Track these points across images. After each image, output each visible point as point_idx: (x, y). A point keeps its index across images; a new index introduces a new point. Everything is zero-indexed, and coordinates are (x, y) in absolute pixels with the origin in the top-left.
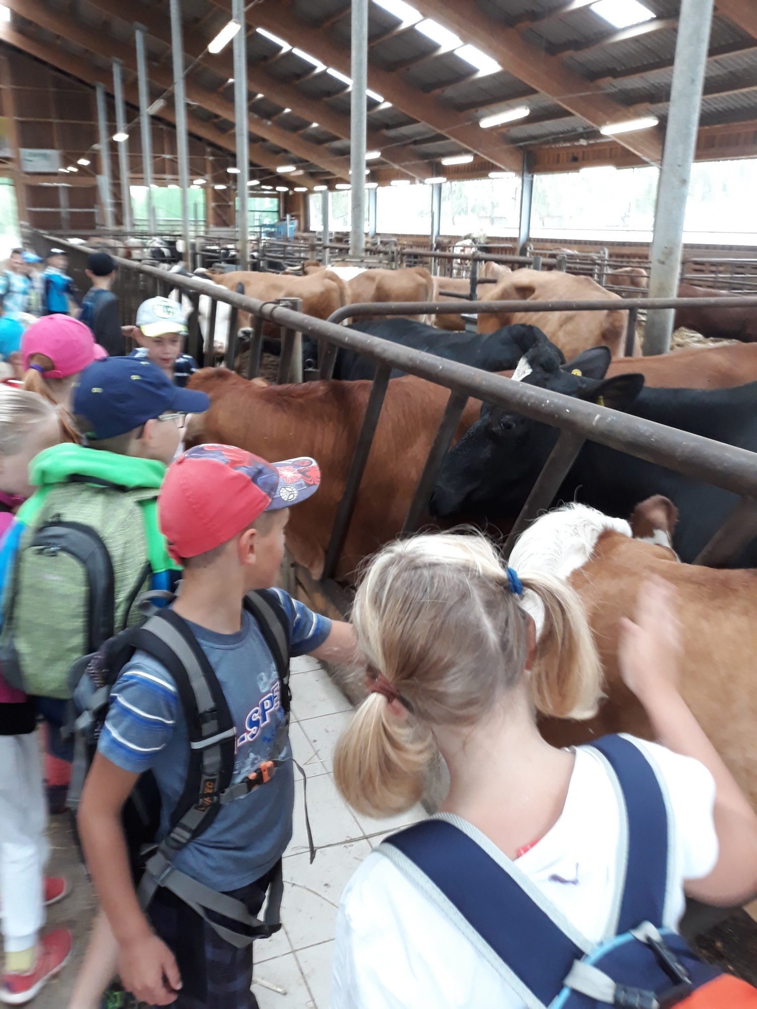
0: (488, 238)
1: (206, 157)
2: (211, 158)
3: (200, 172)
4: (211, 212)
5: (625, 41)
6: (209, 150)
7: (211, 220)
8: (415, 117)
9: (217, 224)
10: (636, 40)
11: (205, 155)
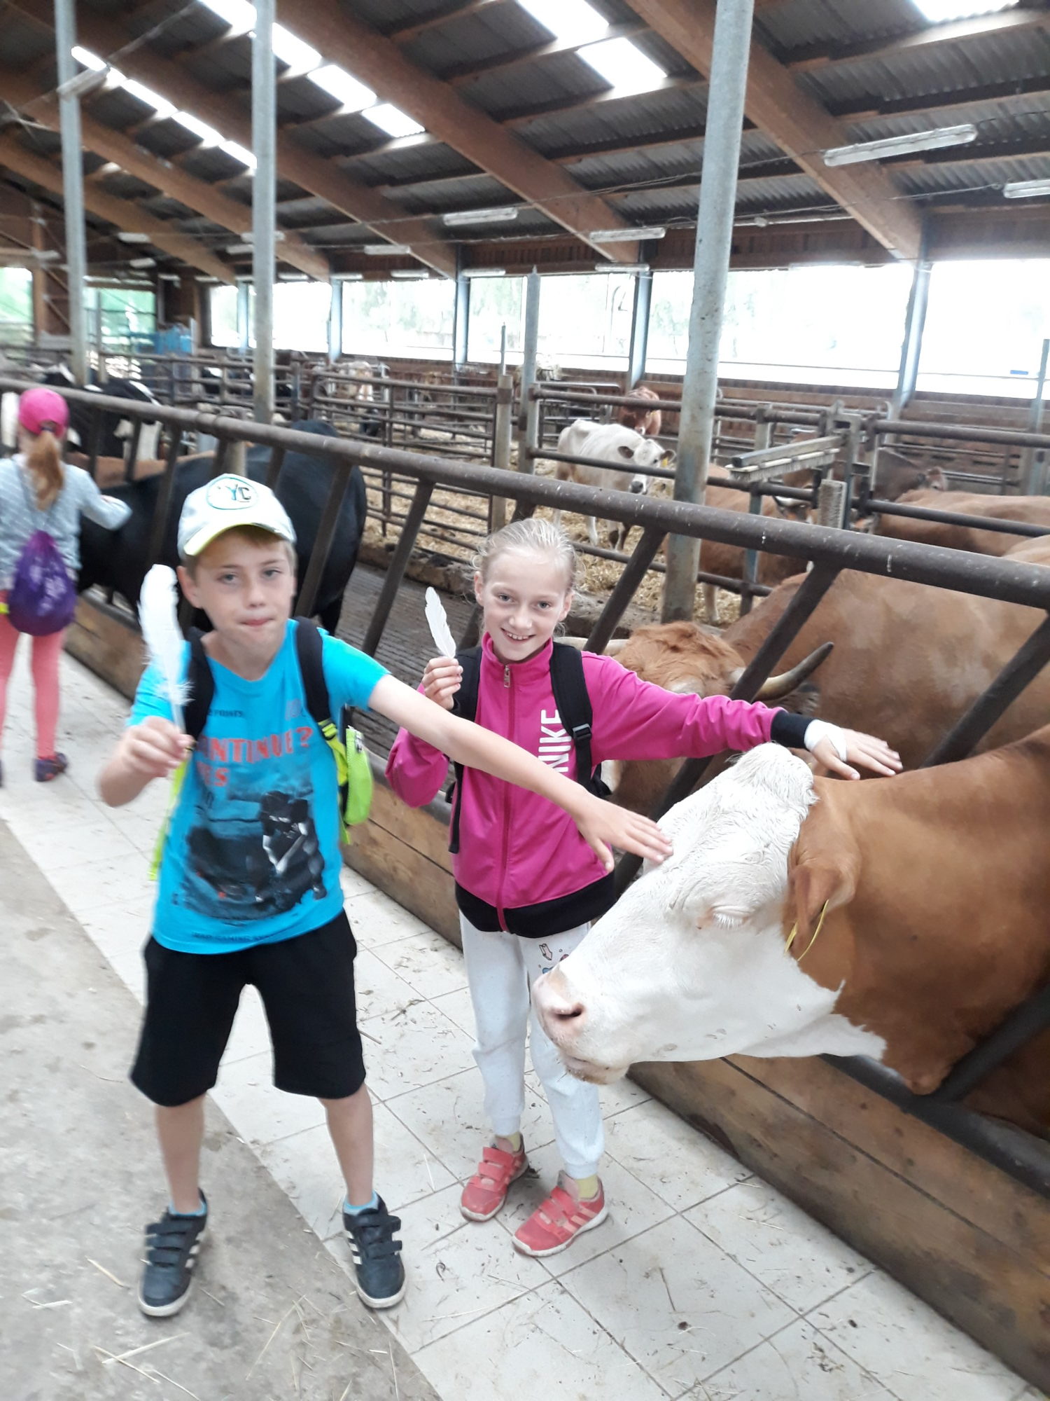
0: (564, 370)
1: (32, 219)
2: (41, 221)
3: (22, 243)
4: (43, 310)
5: (941, 44)
6: (37, 207)
7: (43, 321)
8: (477, 163)
9: (52, 331)
10: (953, 45)
11: (31, 215)
